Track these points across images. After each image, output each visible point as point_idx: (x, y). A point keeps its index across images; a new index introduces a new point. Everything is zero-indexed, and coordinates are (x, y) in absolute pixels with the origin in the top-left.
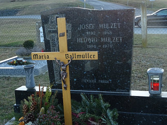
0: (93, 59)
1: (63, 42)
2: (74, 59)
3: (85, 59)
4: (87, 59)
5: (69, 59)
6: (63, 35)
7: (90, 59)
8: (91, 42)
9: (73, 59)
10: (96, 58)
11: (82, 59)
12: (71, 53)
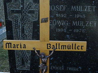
0: (80, 50)
1: (45, 29)
2: (58, 50)
3: (71, 50)
4: (74, 50)
5: (51, 49)
6: (45, 21)
7: (77, 50)
8: (61, 25)
9: (56, 50)
10: (85, 49)
11: (67, 50)
12: (53, 42)
